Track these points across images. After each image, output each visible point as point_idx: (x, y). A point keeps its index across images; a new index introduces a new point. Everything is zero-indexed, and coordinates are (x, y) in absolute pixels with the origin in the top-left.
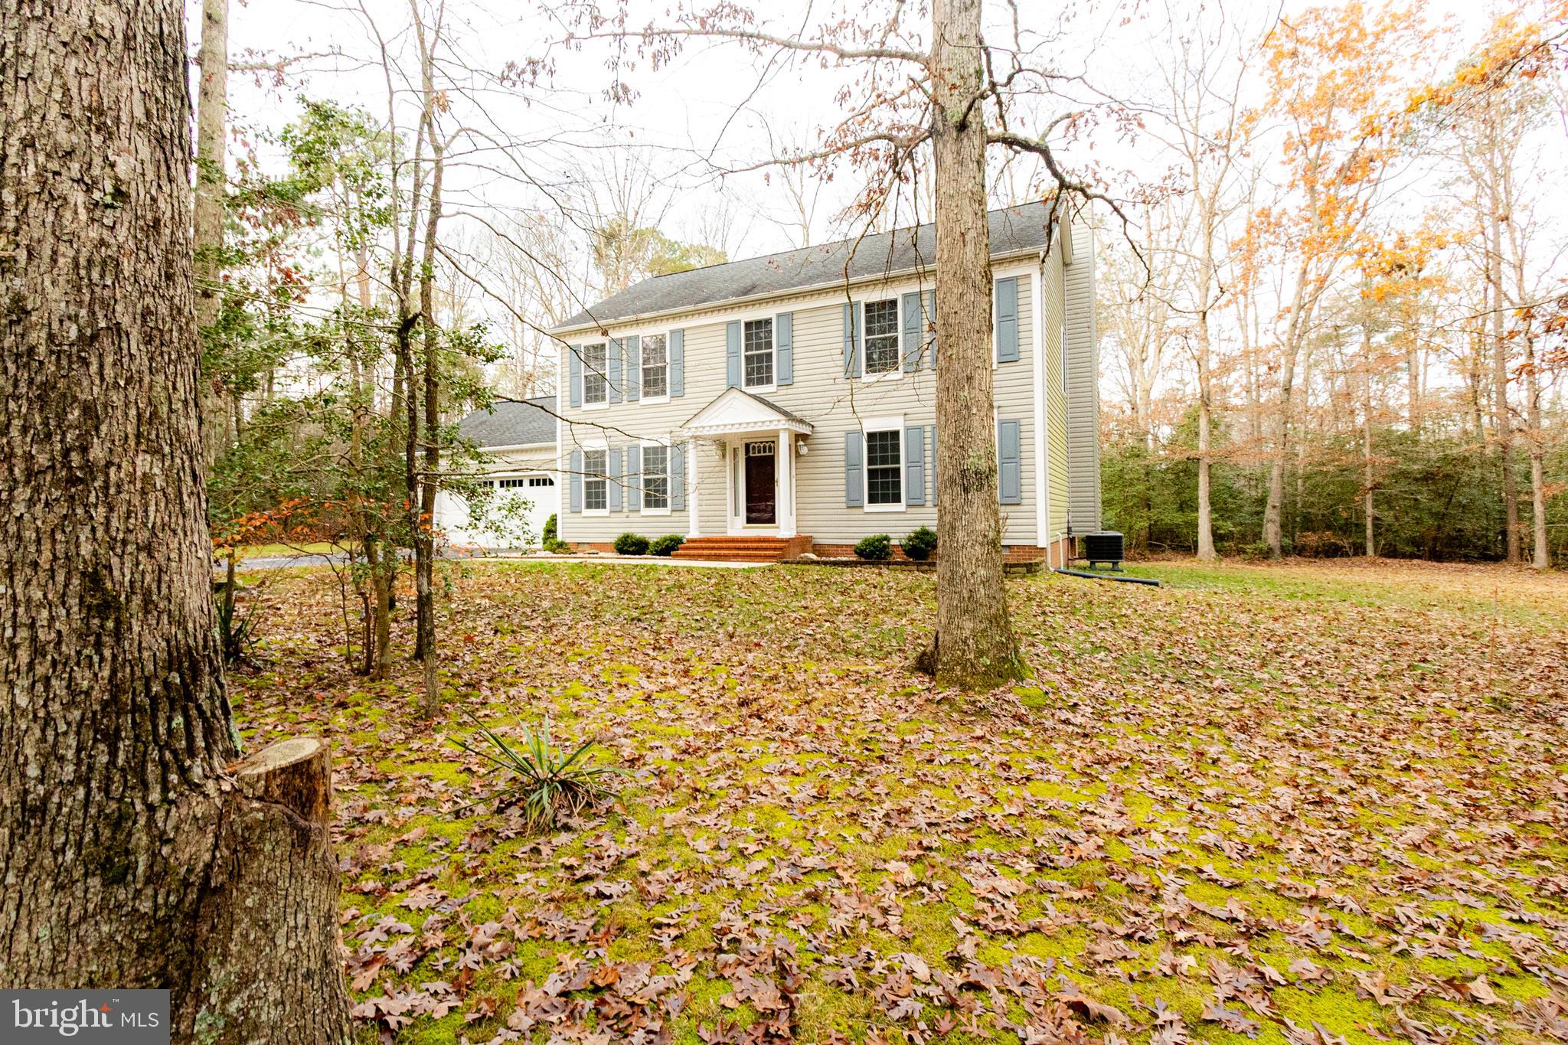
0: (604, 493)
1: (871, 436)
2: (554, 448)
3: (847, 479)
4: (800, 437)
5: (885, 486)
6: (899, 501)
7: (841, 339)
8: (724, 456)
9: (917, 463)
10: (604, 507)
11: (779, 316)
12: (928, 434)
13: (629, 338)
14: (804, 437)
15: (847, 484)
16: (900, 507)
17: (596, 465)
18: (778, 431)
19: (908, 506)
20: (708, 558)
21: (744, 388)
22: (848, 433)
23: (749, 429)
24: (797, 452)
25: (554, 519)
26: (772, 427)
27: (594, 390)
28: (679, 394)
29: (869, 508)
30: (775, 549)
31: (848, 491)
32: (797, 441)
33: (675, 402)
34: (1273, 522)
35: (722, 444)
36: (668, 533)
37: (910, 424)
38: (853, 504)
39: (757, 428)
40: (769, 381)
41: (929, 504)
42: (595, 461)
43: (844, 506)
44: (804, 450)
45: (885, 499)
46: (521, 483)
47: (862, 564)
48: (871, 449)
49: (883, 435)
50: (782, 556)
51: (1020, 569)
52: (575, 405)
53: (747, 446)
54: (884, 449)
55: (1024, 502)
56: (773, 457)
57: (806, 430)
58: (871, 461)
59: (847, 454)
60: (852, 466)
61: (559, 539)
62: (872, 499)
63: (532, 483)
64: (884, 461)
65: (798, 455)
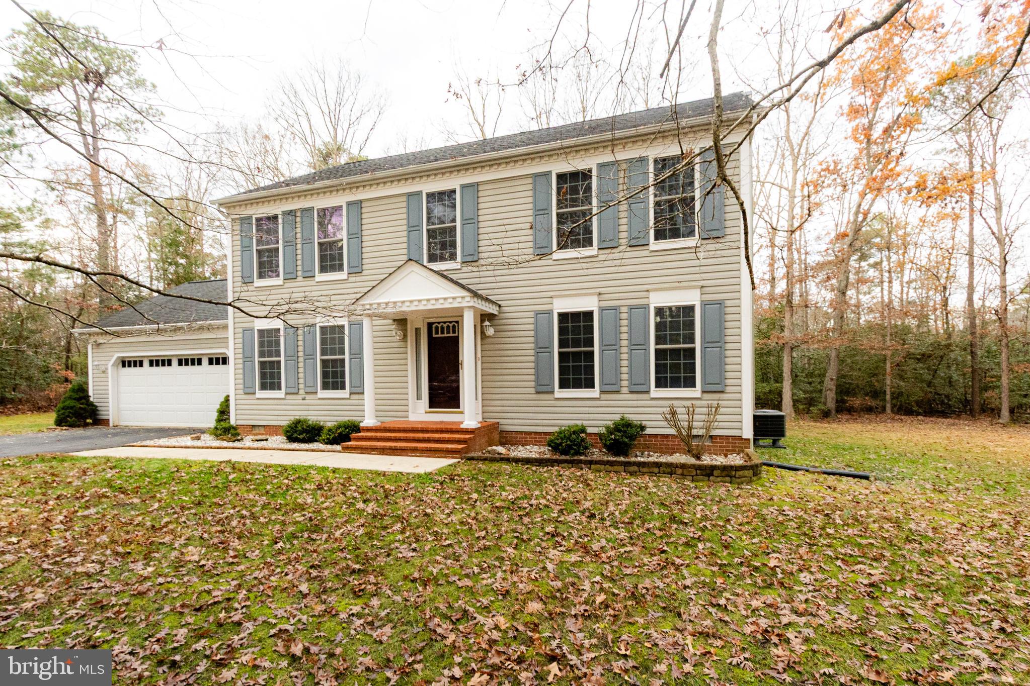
0: (279, 373)
1: (563, 317)
2: (226, 327)
3: (537, 362)
4: (485, 317)
5: (577, 370)
6: (593, 387)
7: (530, 212)
8: (405, 336)
9: (611, 346)
10: (279, 388)
11: (463, 187)
12: (624, 316)
13: (304, 210)
14: (490, 317)
15: (537, 368)
16: (594, 393)
17: (270, 344)
18: (461, 309)
19: (602, 392)
20: (383, 451)
21: (425, 264)
22: (538, 313)
23: (430, 307)
24: (483, 333)
25: (227, 400)
26: (456, 305)
27: (267, 266)
28: (357, 270)
29: (559, 393)
30: (459, 442)
31: (537, 374)
32: (482, 321)
33: (352, 279)
34: (830, 390)
35: (401, 322)
36: (345, 418)
37: (604, 304)
38: (543, 389)
39: (438, 306)
40: (453, 257)
41: (625, 390)
42: (269, 340)
43: (533, 390)
44: (490, 331)
45: (577, 385)
46: (200, 362)
47: (559, 462)
48: (562, 331)
49: (576, 316)
50: (467, 450)
51: (746, 473)
52: (247, 281)
53: (430, 325)
54: (576, 330)
55: (728, 389)
56: (457, 337)
57: (493, 310)
58: (562, 344)
59: (536, 336)
60: (541, 348)
61: (233, 422)
62: (563, 385)
63: (211, 362)
64: (576, 343)
65: (484, 336)
